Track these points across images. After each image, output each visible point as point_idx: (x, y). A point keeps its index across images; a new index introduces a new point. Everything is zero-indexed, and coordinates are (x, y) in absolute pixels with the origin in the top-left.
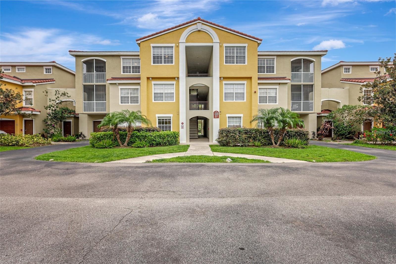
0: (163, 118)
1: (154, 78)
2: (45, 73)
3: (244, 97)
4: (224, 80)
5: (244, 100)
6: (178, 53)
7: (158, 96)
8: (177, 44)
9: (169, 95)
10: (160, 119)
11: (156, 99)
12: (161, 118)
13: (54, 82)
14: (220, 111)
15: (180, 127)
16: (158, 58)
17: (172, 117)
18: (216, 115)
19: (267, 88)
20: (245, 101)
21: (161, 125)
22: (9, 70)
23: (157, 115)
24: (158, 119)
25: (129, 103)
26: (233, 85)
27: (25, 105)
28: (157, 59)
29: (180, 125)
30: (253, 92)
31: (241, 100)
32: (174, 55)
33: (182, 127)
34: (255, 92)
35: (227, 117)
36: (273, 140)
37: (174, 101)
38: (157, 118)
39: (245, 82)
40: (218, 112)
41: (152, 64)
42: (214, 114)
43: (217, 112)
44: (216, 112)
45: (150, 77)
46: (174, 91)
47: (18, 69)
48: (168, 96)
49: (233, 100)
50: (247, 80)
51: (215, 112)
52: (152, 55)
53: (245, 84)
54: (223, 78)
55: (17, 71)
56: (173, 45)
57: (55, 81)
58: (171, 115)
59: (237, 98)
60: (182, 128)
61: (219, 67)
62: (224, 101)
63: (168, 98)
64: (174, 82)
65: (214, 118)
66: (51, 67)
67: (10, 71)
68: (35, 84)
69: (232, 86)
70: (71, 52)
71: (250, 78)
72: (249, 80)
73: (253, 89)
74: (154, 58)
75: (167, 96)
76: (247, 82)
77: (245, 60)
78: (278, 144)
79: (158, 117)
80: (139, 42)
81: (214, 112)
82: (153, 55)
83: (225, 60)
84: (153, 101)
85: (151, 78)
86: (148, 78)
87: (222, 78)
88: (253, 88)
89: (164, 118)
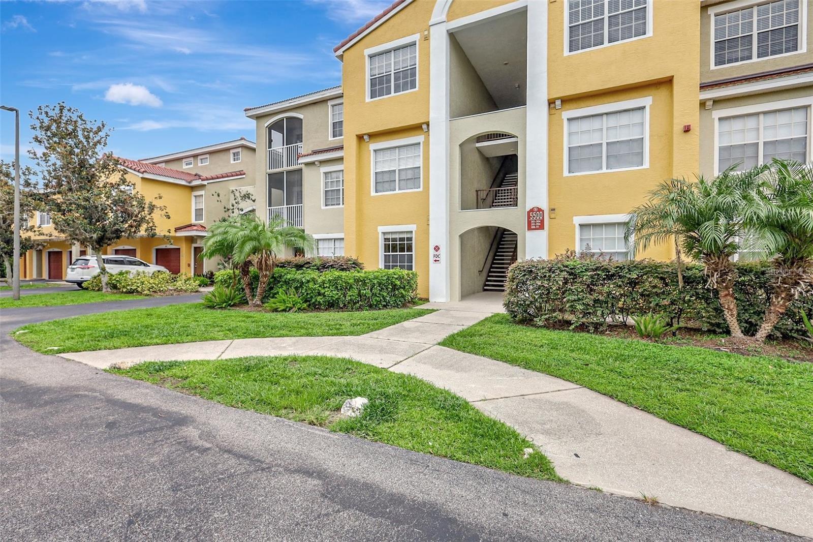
0: (394, 236)
1: (373, 136)
2: (232, 162)
3: (641, 154)
4: (567, 106)
5: (642, 165)
6: (426, 55)
7: (384, 181)
8: (426, 33)
9: (410, 175)
10: (388, 237)
11: (379, 188)
12: (390, 236)
13: (244, 176)
14: (553, 207)
15: (432, 259)
16: (381, 83)
17: (414, 232)
18: (535, 220)
19: (757, 114)
20: (646, 165)
21: (391, 253)
22: (191, 164)
23: (381, 229)
24: (385, 239)
25: (340, 204)
26: (600, 118)
27: (196, 220)
28: (379, 86)
29: (432, 252)
30: (678, 128)
31: (631, 164)
32: (417, 66)
33: (435, 259)
34: (687, 130)
35: (575, 225)
36: (732, 315)
37: (421, 189)
38: (380, 235)
39: (646, 100)
40: (543, 211)
41: (368, 99)
42: (529, 217)
43: (539, 210)
44: (536, 210)
45: (365, 134)
46: (419, 163)
47: (201, 159)
48: (408, 178)
49: (601, 168)
50: (654, 92)
51: (532, 210)
52: (368, 78)
53: (648, 110)
54: (561, 101)
55: (200, 165)
56: (416, 37)
57: (244, 174)
58: (412, 227)
59: (614, 158)
60: (435, 261)
61: (546, 70)
62: (566, 173)
63: (409, 181)
64: (420, 138)
65: (529, 228)
66: (240, 150)
67: (192, 166)
68: (205, 183)
69: (596, 124)
70: (247, 112)
71: (668, 82)
72: (662, 93)
73: (675, 121)
74: (373, 83)
75: (404, 178)
76: (653, 101)
77: (645, 23)
78: (762, 334)
79: (384, 233)
80: (340, 52)
81: (529, 212)
82: (371, 76)
83: (570, 41)
84: (373, 193)
85: (365, 137)
86: (360, 138)
87: (558, 103)
88: (676, 114)
89: (397, 236)
